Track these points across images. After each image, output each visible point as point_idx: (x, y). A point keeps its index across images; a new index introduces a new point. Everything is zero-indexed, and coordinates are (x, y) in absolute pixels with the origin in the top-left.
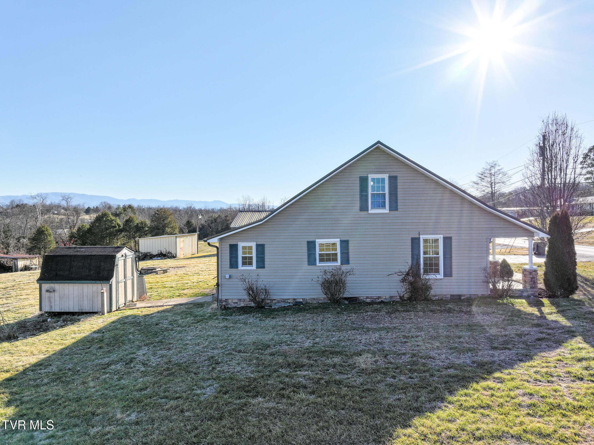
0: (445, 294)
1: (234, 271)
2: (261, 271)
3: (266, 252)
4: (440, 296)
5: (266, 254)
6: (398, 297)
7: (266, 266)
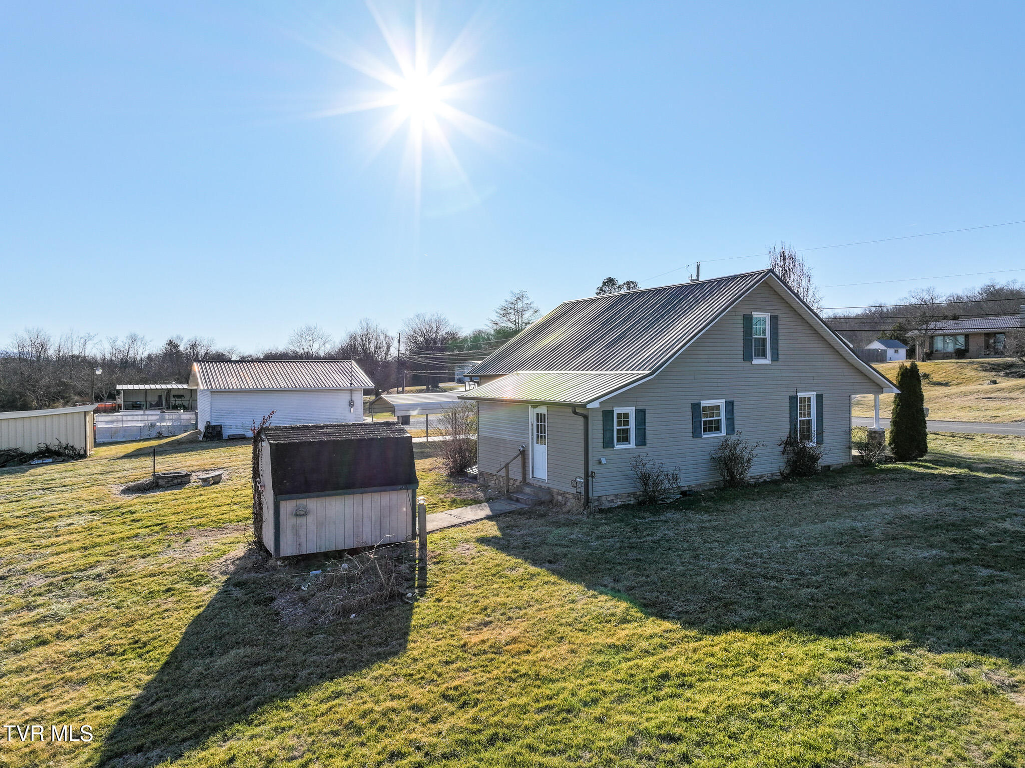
1: (608, 451)
2: (642, 449)
3: (647, 420)
5: (647, 424)
6: (779, 474)
7: (648, 441)
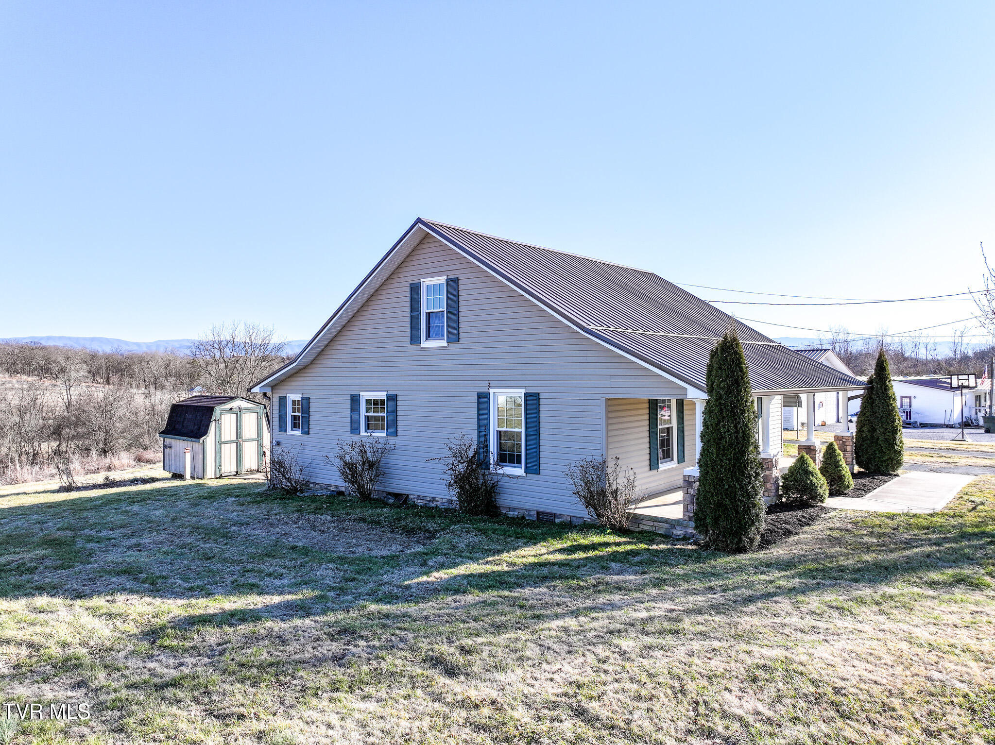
0: (527, 507)
1: (283, 435)
2: (306, 438)
3: (311, 409)
4: (521, 511)
5: (311, 414)
7: (311, 431)
